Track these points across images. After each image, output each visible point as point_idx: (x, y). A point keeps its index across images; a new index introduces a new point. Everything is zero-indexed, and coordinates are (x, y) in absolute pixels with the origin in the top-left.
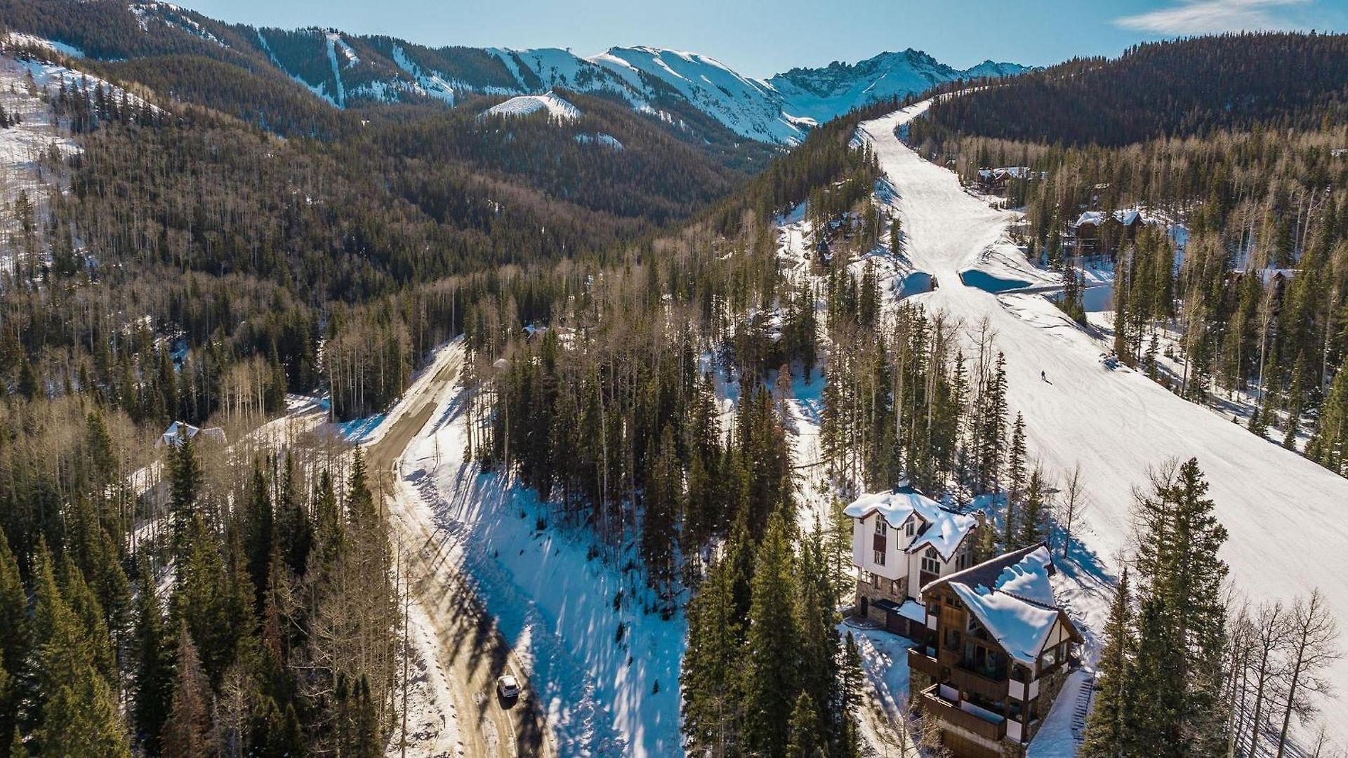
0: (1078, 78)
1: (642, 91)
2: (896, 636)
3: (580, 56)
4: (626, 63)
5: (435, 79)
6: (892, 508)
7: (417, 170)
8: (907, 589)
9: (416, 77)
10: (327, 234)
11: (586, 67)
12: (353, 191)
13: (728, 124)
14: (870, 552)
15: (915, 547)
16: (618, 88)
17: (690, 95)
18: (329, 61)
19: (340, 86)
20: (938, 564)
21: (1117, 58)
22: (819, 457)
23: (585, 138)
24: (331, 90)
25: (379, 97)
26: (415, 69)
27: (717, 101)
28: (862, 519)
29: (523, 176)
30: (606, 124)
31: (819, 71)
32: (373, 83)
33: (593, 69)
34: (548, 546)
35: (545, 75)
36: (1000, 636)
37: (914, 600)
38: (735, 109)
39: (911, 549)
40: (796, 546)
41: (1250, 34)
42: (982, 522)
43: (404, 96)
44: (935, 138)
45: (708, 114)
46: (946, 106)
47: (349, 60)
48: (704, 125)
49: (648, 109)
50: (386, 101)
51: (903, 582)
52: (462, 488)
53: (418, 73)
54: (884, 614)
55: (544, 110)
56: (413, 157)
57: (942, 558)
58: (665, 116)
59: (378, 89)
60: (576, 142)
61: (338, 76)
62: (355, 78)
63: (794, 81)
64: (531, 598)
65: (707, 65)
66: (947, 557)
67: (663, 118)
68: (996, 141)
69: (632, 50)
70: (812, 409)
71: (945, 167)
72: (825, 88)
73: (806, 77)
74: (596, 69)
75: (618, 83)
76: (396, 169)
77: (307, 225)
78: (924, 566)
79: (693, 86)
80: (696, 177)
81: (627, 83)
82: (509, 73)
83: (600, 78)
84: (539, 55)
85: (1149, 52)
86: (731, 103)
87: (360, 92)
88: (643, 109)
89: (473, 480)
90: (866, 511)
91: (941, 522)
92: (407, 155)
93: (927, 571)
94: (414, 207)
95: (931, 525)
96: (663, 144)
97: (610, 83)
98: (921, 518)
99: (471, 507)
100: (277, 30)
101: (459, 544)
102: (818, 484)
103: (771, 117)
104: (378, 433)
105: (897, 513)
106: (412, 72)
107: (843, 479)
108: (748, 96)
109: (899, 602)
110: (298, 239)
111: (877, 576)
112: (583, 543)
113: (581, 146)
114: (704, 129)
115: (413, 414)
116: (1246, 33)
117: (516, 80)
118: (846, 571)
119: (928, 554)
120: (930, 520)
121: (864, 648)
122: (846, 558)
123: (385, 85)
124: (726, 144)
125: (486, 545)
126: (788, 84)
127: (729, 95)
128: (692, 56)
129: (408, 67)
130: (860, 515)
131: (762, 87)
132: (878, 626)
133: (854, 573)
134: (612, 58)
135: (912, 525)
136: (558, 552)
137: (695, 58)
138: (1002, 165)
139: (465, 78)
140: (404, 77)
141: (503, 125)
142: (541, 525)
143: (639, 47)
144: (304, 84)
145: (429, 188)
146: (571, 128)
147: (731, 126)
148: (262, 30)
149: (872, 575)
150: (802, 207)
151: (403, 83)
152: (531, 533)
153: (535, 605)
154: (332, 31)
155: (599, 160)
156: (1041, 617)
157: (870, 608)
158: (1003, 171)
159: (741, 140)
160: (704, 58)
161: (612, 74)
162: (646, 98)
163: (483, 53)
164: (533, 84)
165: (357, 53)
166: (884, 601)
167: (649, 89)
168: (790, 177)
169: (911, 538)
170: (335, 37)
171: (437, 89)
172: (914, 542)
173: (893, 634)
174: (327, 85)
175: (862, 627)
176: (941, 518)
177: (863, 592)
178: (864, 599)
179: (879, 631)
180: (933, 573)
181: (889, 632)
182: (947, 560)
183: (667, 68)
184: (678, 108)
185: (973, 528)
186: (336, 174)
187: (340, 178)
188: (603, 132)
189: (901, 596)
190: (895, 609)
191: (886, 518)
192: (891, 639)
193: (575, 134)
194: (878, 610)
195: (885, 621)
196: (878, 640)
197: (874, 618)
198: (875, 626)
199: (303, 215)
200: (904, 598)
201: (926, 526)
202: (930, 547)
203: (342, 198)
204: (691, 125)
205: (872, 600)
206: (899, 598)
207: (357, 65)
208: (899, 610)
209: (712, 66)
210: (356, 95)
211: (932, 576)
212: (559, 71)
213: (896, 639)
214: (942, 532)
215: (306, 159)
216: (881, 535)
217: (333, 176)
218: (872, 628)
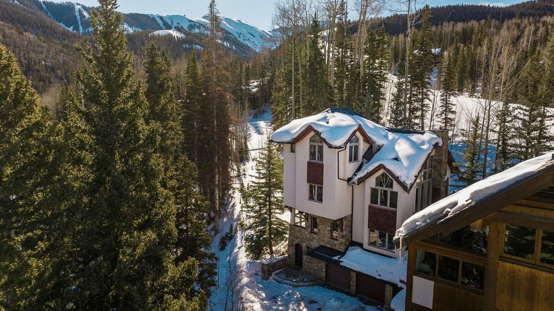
2: (339, 294)
3: (190, 19)
5: (125, 26)
6: (330, 125)
8: (351, 232)
11: (192, 23)
12: (68, 60)
13: (253, 48)
14: (303, 187)
15: (361, 175)
16: (207, 32)
17: (237, 36)
18: (76, 16)
19: (81, 27)
20: (394, 195)
23: (187, 46)
24: (77, 28)
27: (249, 39)
28: (292, 145)
30: (198, 41)
33: (195, 24)
35: (174, 25)
37: (361, 245)
38: (256, 43)
39: (356, 179)
42: (445, 139)
45: (245, 44)
47: (85, 17)
48: (243, 48)
49: (219, 41)
51: (346, 223)
54: (322, 264)
55: (170, 35)
57: (403, 185)
58: (227, 44)
60: (183, 47)
61: (80, 23)
62: (87, 24)
63: (281, 32)
65: (244, 24)
66: (408, 182)
67: (225, 45)
74: (197, 24)
75: (206, 30)
78: (374, 200)
79: (239, 32)
82: (158, 24)
83: (199, 27)
84: (172, 18)
86: (254, 40)
91: (394, 142)
93: (379, 205)
95: (380, 148)
97: (203, 30)
98: (367, 139)
100: (51, 3)
105: (338, 129)
108: (261, 37)
109: (342, 249)
111: (313, 217)
113: (185, 49)
114: (243, 50)
116: (464, 5)
117: (161, 26)
119: (379, 183)
120: (379, 141)
126: (278, 33)
127: (254, 36)
128: (238, 20)
130: (288, 139)
131: (268, 34)
132: (316, 281)
133: (286, 217)
134: (204, 20)
135: (357, 147)
137: (239, 21)
139: (138, 26)
144: (64, 26)
146: (181, 41)
148: (44, 2)
149: (308, 217)
154: (78, 4)
157: (305, 257)
160: (243, 21)
161: (203, 26)
163: (147, 16)
164: (169, 27)
165: (89, 14)
166: (321, 248)
167: (220, 33)
169: (354, 165)
170: (79, 7)
171: (126, 30)
172: (359, 168)
173: (334, 291)
174: (75, 27)
175: (296, 284)
176: (393, 139)
177: (297, 238)
178: (298, 247)
179: (316, 288)
180: (388, 207)
181: (330, 289)
182: (409, 186)
183: (228, 25)
184: (232, 41)
185: (436, 146)
186: (61, 52)
187: (62, 54)
188: (196, 44)
189: (343, 240)
190: (336, 258)
191: (322, 136)
192: (333, 300)
193: (183, 44)
194: (315, 260)
195: (323, 274)
196: (316, 302)
197: (311, 271)
198: (311, 281)
199: (36, 67)
200: (348, 243)
201: (374, 149)
202: (382, 171)
203: (61, 62)
204: (238, 48)
205: (308, 247)
206: (341, 243)
207: (88, 19)
208: (341, 259)
209: (247, 25)
210: (88, 31)
211: (386, 211)
212: (181, 25)
213: (338, 299)
214: (396, 153)
215: (45, 44)
216: (316, 161)
217: (59, 53)
218: (308, 284)
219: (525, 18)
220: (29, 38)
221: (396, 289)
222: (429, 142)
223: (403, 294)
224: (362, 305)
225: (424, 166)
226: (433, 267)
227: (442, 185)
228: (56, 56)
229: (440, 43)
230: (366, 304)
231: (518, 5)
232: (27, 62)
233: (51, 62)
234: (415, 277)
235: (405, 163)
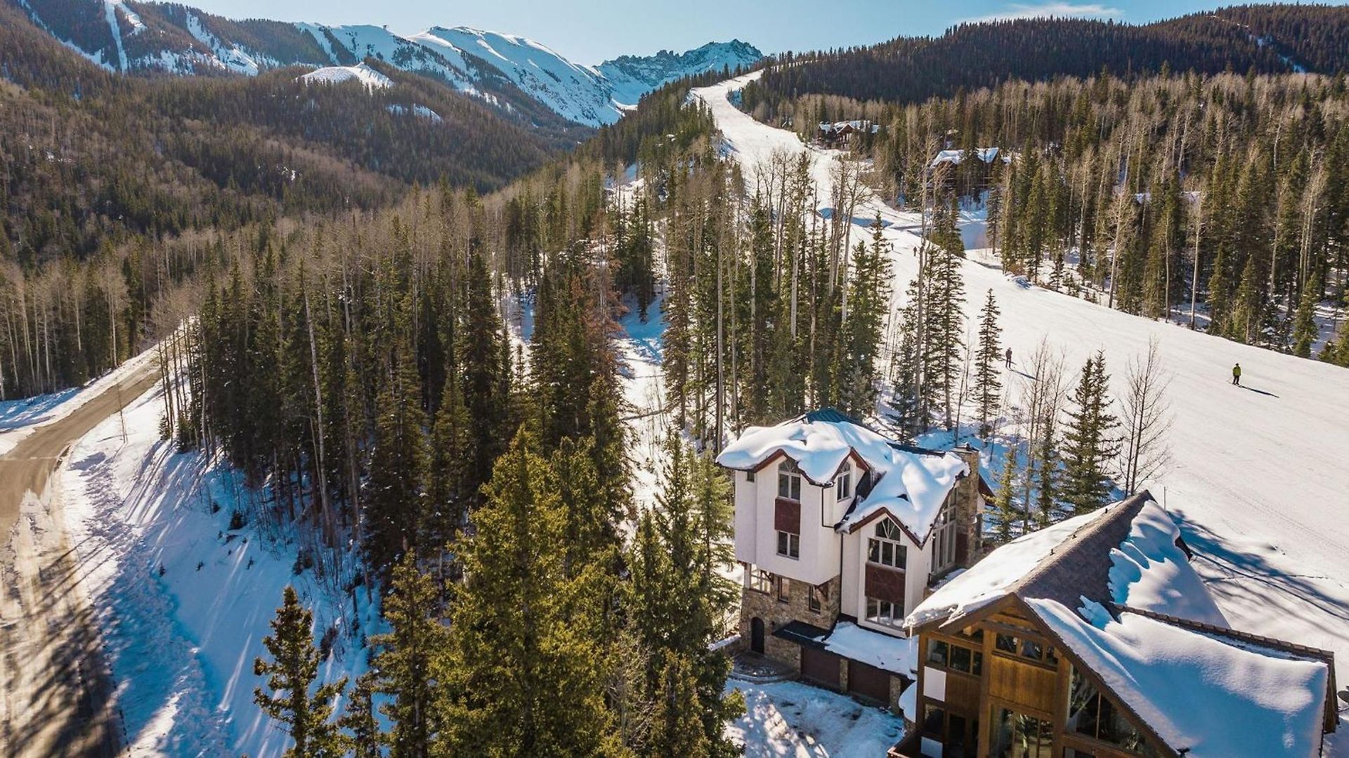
0: (904, 54)
1: (466, 72)
2: (823, 692)
3: (398, 35)
4: (448, 44)
5: (237, 52)
6: (810, 446)
7: (198, 132)
8: (839, 600)
9: (214, 49)
10: (68, 191)
11: (405, 46)
12: (112, 149)
13: (557, 109)
14: (770, 536)
15: (855, 518)
16: (440, 68)
17: (517, 79)
18: (107, 26)
19: (122, 54)
20: (902, 550)
21: (939, 36)
22: (663, 400)
23: (399, 108)
24: (112, 57)
25: (170, 68)
26: (212, 41)
27: (545, 85)
28: (751, 473)
29: (327, 144)
30: (422, 95)
31: (647, 60)
32: (163, 54)
33: (413, 48)
34: (240, 553)
35: (361, 52)
36: (1185, 742)
37: (854, 620)
38: (563, 95)
39: (847, 525)
40: (628, 530)
41: (1058, 19)
42: (974, 464)
43: (199, 69)
44: (768, 101)
45: (536, 98)
46: (779, 76)
47: (132, 27)
48: (532, 109)
49: (473, 92)
50: (178, 74)
51: (832, 588)
52: (147, 473)
53: (217, 46)
54: (797, 649)
55: (354, 79)
56: (195, 118)
57: (913, 538)
58: (491, 98)
59: (168, 60)
60: (389, 113)
61: (119, 43)
62: (138, 46)
63: (622, 68)
64: (197, 644)
65: (533, 49)
66: (921, 534)
67: (488, 100)
68: (834, 97)
69: (453, 30)
70: (651, 348)
71: (782, 128)
72: (653, 77)
73: (635, 65)
74: (416, 48)
75: (440, 63)
76: (172, 129)
77: (42, 181)
78: (874, 557)
79: (519, 69)
80: (522, 154)
81: (449, 63)
82: (321, 49)
83: (420, 57)
84: (354, 32)
85: (969, 33)
86: (559, 88)
87: (147, 62)
88: (467, 90)
89: (164, 462)
90: (759, 455)
91: (900, 469)
92: (188, 117)
93: (880, 564)
94: (190, 170)
95: (880, 477)
96: (486, 119)
97: (431, 64)
98: (861, 464)
99: (151, 501)
101: (115, 557)
102: (664, 436)
103: (601, 104)
104: (61, 411)
105: (820, 455)
106: (209, 44)
107: (701, 424)
108: (575, 81)
109: (826, 626)
110: (28, 197)
111: (780, 578)
112: (292, 547)
113: (394, 116)
114: (532, 113)
115: (124, 388)
116: (1055, 18)
117: (329, 56)
118: (722, 570)
119: (880, 531)
120: (878, 466)
121: (768, 725)
122: (720, 548)
123: (177, 56)
124: (555, 128)
125: (152, 557)
126: (616, 72)
127: (558, 80)
128: (517, 39)
129: (204, 38)
130: (747, 464)
131: (591, 74)
132: (787, 674)
133: (735, 575)
134: (433, 38)
135: (847, 478)
136: (251, 563)
137: (521, 41)
138: (841, 119)
139: (270, 53)
140: (200, 48)
141: (305, 90)
142: (237, 522)
143: (462, 28)
144: (78, 49)
145: (212, 152)
146: (383, 97)
147: (560, 111)
149: (772, 578)
150: (633, 168)
151: (198, 55)
152: (220, 536)
153: (197, 656)
155: (414, 132)
156: (1282, 681)
157: (768, 639)
158: (843, 125)
159: (570, 124)
160: (530, 42)
161: (432, 53)
162: (470, 80)
163: (291, 27)
164: (347, 58)
165: (143, 19)
166: (795, 625)
167: (473, 71)
168: (619, 138)
169: (847, 503)
171: (238, 63)
172: (851, 509)
173: (815, 688)
174: (107, 52)
175: (758, 679)
176: (899, 463)
177: (755, 609)
178: (756, 623)
179: (789, 684)
180: (893, 567)
181: (809, 685)
182: (921, 541)
183: (492, 51)
184: (504, 91)
185: (961, 476)
186: (92, 130)
187: (96, 135)
188: (419, 104)
189: (829, 614)
190: (818, 639)
191: (800, 466)
192: (816, 701)
193: (387, 104)
194: (785, 643)
195: (798, 664)
196: (792, 705)
197: (779, 659)
198: (782, 674)
199: (39, 171)
200: (834, 617)
201: (873, 478)
202: (885, 516)
203: (96, 156)
204: (518, 109)
205: (773, 623)
206: (826, 617)
207: (141, 32)
208: (826, 642)
209: (539, 50)
210: (143, 64)
211: (890, 572)
212: (377, 49)
213: (824, 698)
214: (905, 487)
215: (50, 111)
216: (790, 498)
217: (87, 131)
218: (776, 678)
219: (1180, 78)
220: (10, 95)
221: (905, 683)
222: (950, 472)
223: (913, 688)
224: (858, 706)
225: (945, 505)
226: (945, 656)
227: (970, 529)
228: (81, 140)
229: (997, 132)
230: (863, 705)
231: (1174, 22)
232: (13, 160)
233: (71, 156)
234: (926, 668)
235: (917, 506)
